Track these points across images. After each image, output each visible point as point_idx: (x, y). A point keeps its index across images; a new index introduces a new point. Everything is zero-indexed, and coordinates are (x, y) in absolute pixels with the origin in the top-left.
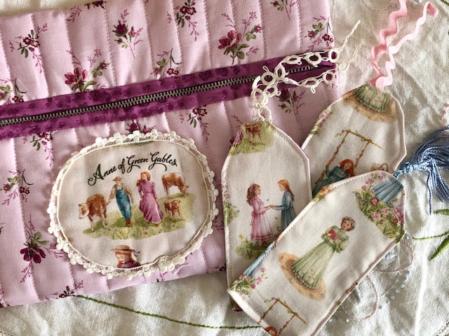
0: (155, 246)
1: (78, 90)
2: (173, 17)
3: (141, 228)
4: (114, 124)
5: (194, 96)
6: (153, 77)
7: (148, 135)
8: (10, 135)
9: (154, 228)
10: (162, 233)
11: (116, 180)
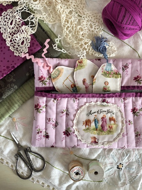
0: (103, 138)
2: (121, 68)
4: (98, 98)
5: (124, 94)
8: (67, 97)
11: (95, 116)
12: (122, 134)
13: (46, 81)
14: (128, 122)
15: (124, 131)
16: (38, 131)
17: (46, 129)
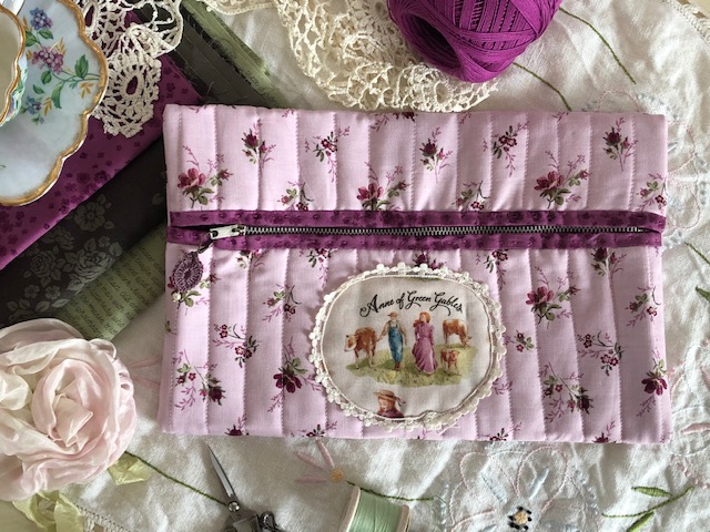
0: (423, 399)
1: (369, 208)
2: (490, 146)
3: (410, 375)
4: (400, 252)
5: (497, 237)
6: (454, 207)
7: (436, 271)
8: (286, 245)
9: (425, 377)
10: (433, 386)
11: (391, 315)
12: (491, 382)
13: (209, 191)
14: (515, 340)
15: (501, 373)
16: (182, 374)
17: (211, 366)
